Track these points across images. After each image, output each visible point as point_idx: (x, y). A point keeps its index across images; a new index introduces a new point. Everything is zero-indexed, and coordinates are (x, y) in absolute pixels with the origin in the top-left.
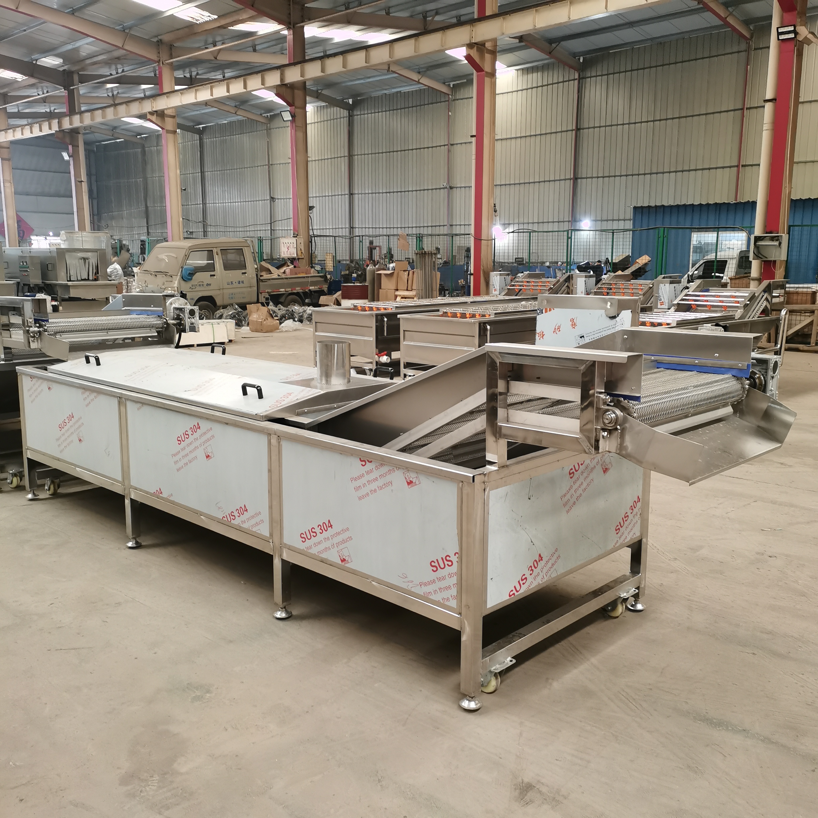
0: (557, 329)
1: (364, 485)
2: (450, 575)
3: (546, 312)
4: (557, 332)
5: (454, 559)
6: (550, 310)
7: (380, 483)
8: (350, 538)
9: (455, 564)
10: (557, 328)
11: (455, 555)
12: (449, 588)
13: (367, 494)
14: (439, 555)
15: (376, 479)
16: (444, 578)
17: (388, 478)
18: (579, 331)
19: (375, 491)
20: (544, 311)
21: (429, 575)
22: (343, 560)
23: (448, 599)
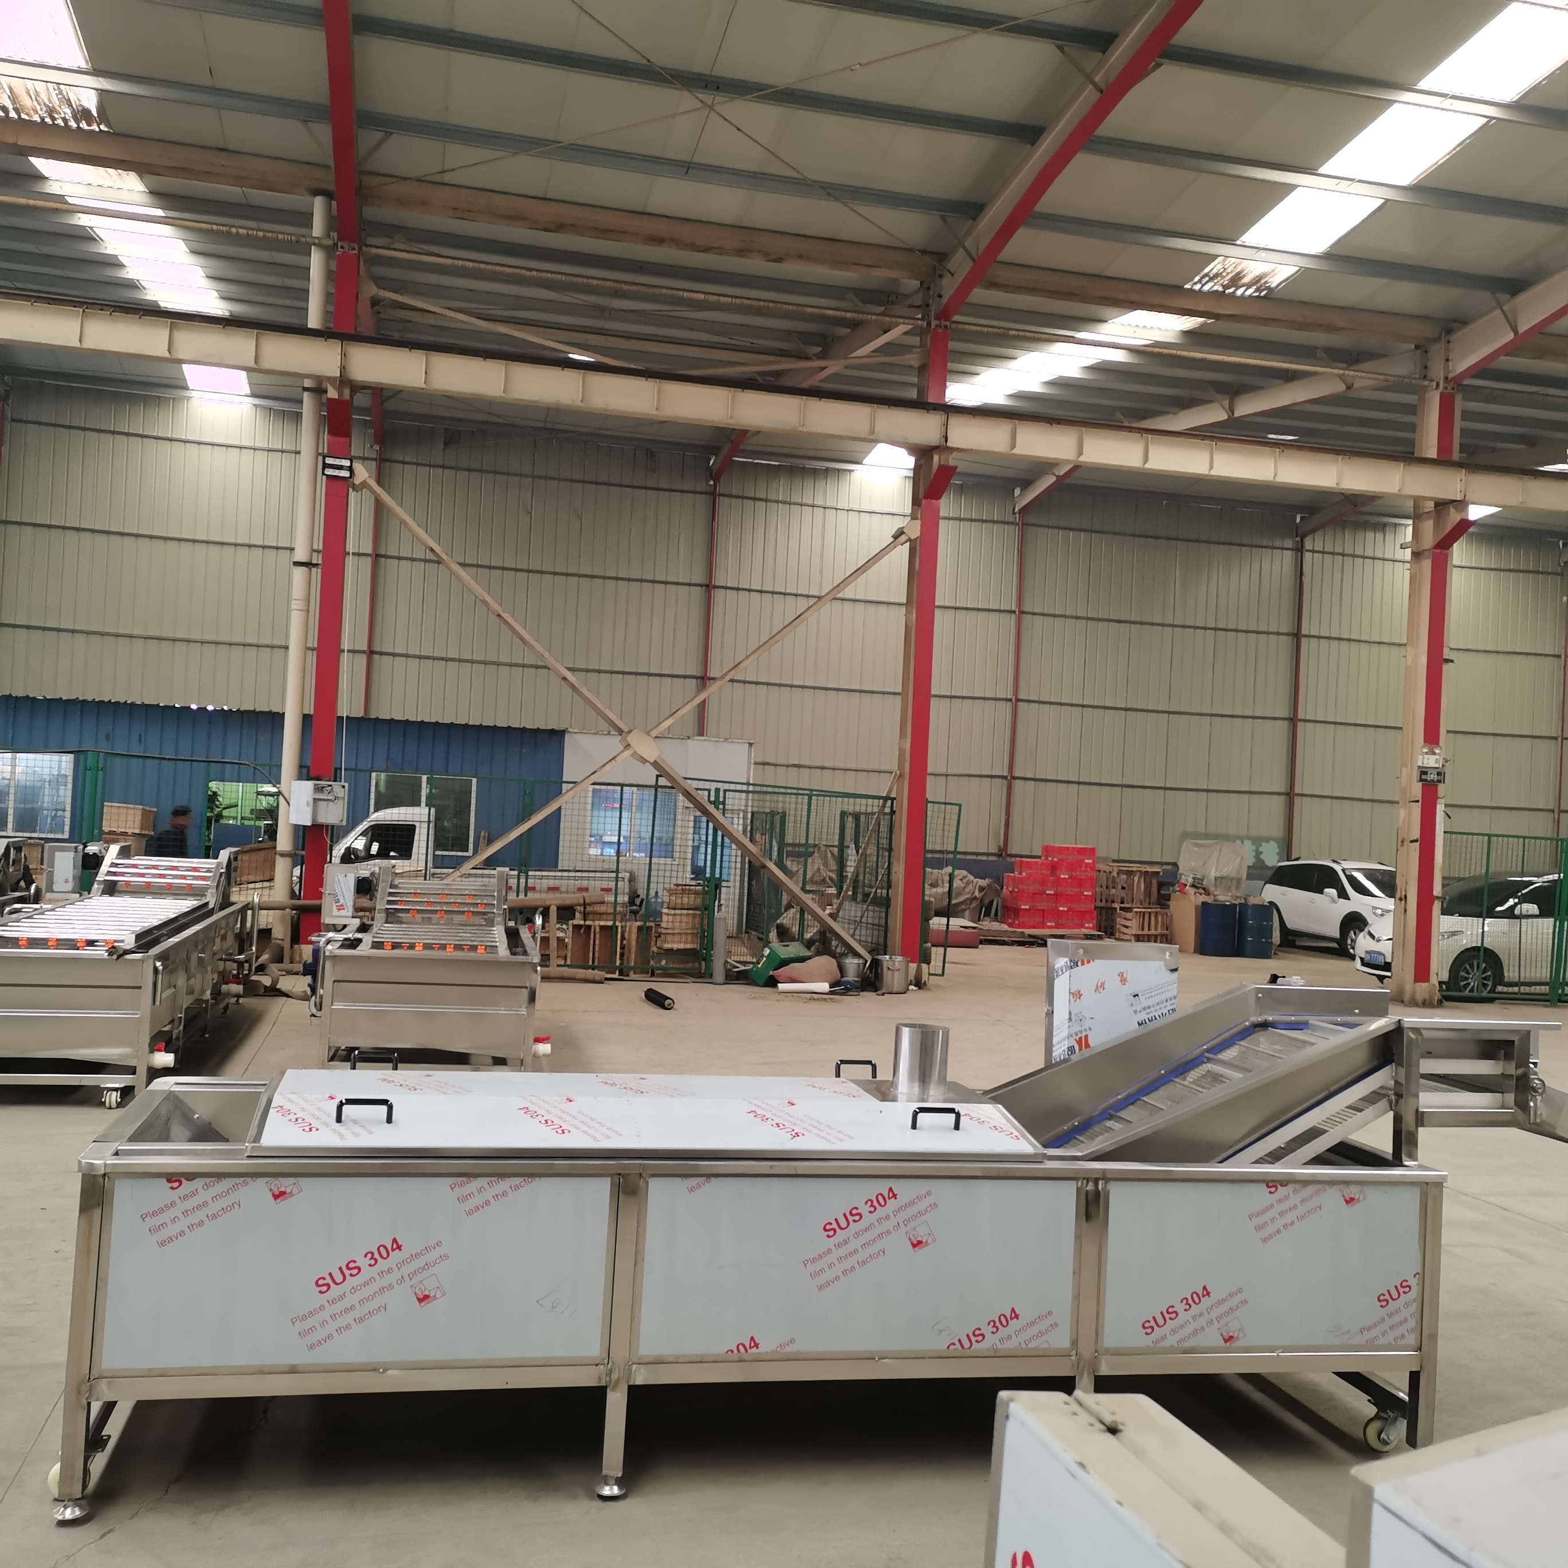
0: (1100, 987)
1: (1273, 1220)
2: (1407, 1305)
3: (1083, 964)
4: (1101, 990)
5: (1413, 1282)
6: (1088, 962)
7: (1301, 1211)
8: (1245, 1302)
9: (1414, 1288)
10: (1099, 985)
11: (1415, 1276)
12: (1406, 1320)
13: (1279, 1232)
14: (1390, 1284)
15: (1295, 1206)
16: (1398, 1311)
17: (1315, 1202)
18: (1130, 988)
19: (1292, 1223)
20: (1079, 964)
21: (1377, 1312)
22: (1229, 1339)
23: (1403, 1337)
